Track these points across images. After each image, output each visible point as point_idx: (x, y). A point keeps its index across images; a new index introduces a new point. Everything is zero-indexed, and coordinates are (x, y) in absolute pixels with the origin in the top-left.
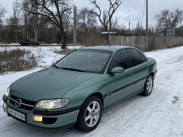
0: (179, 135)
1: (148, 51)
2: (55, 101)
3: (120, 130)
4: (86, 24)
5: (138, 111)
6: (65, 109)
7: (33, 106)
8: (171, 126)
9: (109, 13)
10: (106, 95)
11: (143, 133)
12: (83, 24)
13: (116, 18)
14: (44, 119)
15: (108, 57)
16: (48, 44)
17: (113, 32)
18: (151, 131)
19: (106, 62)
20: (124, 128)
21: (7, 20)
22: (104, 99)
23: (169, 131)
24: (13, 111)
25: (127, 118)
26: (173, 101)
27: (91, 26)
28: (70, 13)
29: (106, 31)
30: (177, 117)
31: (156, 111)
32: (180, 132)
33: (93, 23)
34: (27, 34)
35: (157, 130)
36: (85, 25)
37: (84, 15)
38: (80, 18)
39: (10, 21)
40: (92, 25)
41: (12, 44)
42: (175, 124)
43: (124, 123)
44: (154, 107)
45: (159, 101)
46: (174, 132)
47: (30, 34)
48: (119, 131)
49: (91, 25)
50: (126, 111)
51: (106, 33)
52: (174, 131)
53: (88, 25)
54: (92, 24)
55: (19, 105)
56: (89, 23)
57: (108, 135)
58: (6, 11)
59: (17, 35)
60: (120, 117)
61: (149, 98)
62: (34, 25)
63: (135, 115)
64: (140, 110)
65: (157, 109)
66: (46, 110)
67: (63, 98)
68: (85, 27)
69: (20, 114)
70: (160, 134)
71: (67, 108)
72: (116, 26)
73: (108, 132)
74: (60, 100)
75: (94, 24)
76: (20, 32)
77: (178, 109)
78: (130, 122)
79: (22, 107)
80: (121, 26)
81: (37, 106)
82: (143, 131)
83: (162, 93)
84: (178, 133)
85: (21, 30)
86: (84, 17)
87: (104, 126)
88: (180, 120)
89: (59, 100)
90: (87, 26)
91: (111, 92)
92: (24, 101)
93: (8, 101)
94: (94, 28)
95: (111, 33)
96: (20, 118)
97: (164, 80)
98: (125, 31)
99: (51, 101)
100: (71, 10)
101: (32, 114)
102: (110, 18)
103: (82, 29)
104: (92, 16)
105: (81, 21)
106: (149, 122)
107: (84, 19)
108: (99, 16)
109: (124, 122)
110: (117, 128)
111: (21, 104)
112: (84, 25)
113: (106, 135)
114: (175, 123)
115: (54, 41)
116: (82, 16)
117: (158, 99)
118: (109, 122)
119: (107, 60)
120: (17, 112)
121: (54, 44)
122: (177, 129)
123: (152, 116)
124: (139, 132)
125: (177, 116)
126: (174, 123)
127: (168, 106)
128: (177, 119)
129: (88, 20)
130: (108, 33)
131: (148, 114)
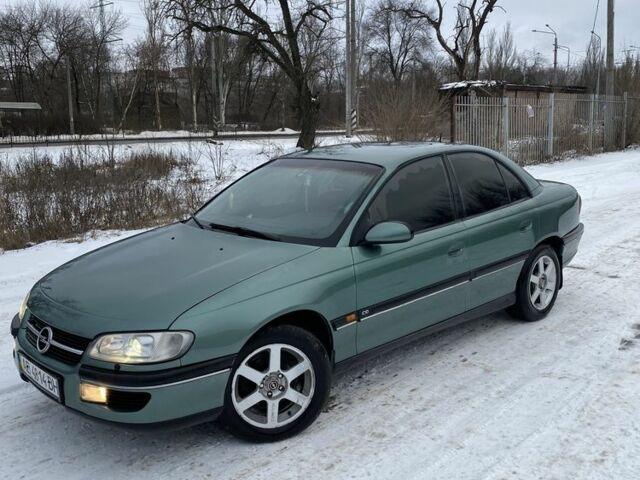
0: (588, 464)
1: (612, 150)
2: (147, 339)
3: (384, 436)
4: (395, 56)
5: (478, 371)
6: (177, 364)
7: (80, 352)
8: (573, 431)
9: (471, 11)
10: (342, 320)
11: (462, 450)
12: (383, 54)
13: (508, 28)
14: (112, 395)
15: (365, 187)
16: (262, 130)
17: (486, 82)
18: (493, 444)
19: (351, 204)
20: (402, 429)
21: (128, 54)
22: (333, 333)
23: (558, 449)
24: (31, 365)
25: (427, 396)
26: (624, 341)
27: (412, 63)
28: (325, 22)
29: (461, 79)
30: (611, 398)
31: (544, 375)
32: (597, 451)
33: (419, 48)
34: (194, 97)
35: (515, 441)
36: (392, 58)
37: (388, 23)
38: (372, 35)
39: (137, 55)
40: (416, 57)
41: (144, 134)
42: (589, 424)
43: (410, 415)
44: (544, 359)
45: (574, 338)
46: (573, 453)
47: (202, 99)
48: (379, 440)
49: (411, 59)
50: (435, 373)
51: (461, 84)
52: (576, 449)
53: (402, 58)
54: (417, 52)
55: (46, 349)
56: (407, 51)
57: (338, 451)
58: (124, 25)
59: (162, 101)
60: (404, 394)
61: (541, 329)
62: (213, 66)
63: (461, 388)
64: (487, 371)
65: (548, 369)
66: (118, 365)
67: (172, 328)
68: (392, 66)
69: (46, 375)
70: (518, 456)
71: (185, 361)
72: (507, 57)
73: (341, 440)
74: (160, 334)
75: (426, 55)
76: (171, 91)
77: (631, 369)
78: (431, 412)
79: (53, 353)
80: (527, 55)
81: (94, 352)
82: (466, 442)
83: (596, 308)
84: (587, 457)
85: (175, 85)
86: (388, 30)
87: (338, 420)
88: (618, 409)
89: (158, 336)
90: (400, 63)
91: (364, 309)
92: (59, 335)
93: (23, 333)
94: (426, 66)
95: (478, 83)
96: (47, 388)
97: (627, 262)
98: (542, 72)
99: (135, 338)
100: (328, 9)
101: (77, 377)
102: (477, 31)
103: (382, 72)
104: (418, 26)
105: (376, 44)
106: (501, 413)
107: (389, 38)
108: (437, 26)
109: (409, 411)
110: (379, 430)
111: (52, 346)
112: (386, 59)
113: (330, 450)
114: (592, 422)
115: (283, 121)
116: (382, 26)
117: (572, 332)
118: (359, 407)
119: (357, 197)
120: (39, 369)
121: (283, 130)
122: (590, 441)
123: (518, 392)
124: (449, 445)
125: (614, 395)
126: (588, 421)
127: (599, 359)
128: (606, 405)
129: (403, 41)
130: (469, 85)
131: (509, 384)
